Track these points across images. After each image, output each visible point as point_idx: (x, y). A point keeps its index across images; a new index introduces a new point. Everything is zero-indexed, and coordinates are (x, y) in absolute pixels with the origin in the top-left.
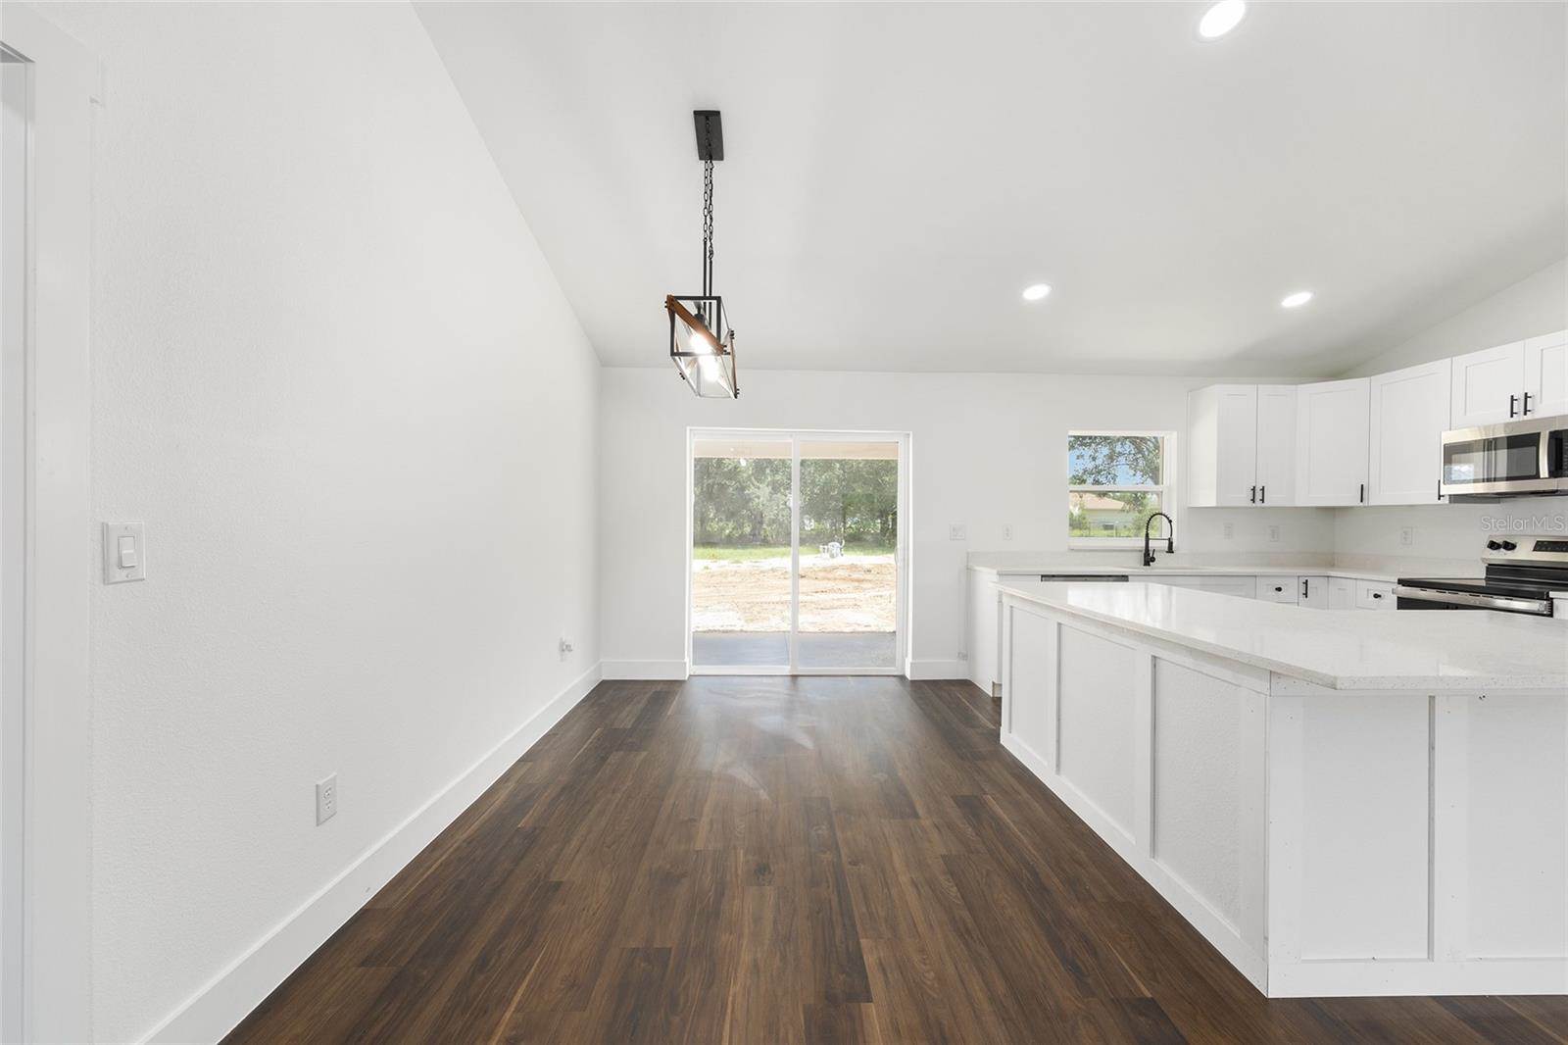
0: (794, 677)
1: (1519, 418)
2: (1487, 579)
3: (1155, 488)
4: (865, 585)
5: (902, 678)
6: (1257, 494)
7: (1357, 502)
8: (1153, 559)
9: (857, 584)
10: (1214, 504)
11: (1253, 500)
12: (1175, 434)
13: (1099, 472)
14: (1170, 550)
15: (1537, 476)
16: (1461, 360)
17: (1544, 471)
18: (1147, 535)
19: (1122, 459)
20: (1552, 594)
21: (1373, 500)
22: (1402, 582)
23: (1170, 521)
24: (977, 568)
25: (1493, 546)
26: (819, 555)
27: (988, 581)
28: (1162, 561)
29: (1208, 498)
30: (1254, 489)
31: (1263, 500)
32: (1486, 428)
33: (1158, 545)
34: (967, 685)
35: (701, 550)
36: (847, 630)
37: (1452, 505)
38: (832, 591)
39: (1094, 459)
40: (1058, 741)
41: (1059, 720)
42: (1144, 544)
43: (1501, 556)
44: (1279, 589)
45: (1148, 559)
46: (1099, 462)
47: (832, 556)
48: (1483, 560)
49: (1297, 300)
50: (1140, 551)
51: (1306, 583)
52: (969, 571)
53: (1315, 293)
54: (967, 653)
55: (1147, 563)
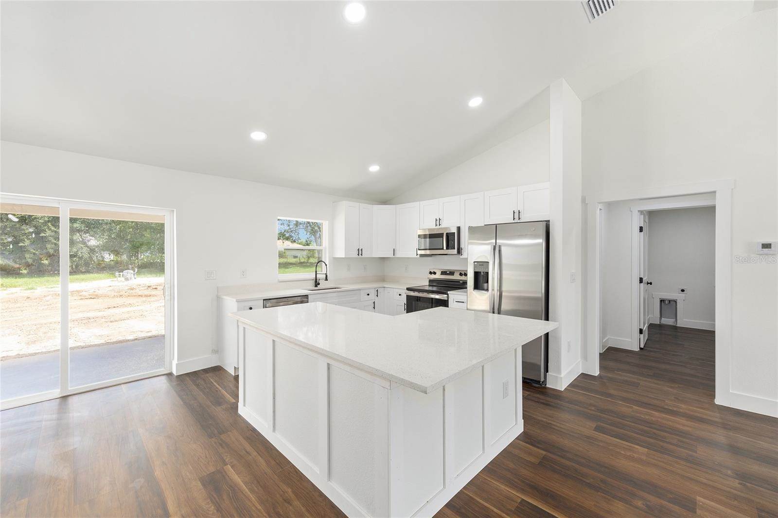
0: (65, 398)
1: (438, 227)
2: (430, 286)
3: (318, 248)
4: (152, 299)
5: (170, 375)
6: (360, 252)
7: (392, 256)
8: (319, 284)
9: (144, 299)
10: (344, 257)
11: (358, 255)
12: (327, 222)
13: (291, 232)
14: (326, 279)
15: (443, 249)
16: (423, 203)
17: (445, 248)
18: (316, 272)
19: (301, 226)
20: (449, 292)
21: (398, 255)
22: (408, 289)
23: (326, 265)
24: (225, 297)
25: (431, 273)
26: (116, 279)
27: (230, 304)
28: (323, 284)
29: (341, 253)
30: (358, 250)
31: (362, 254)
32: (429, 230)
33: (321, 276)
34: (217, 370)
36: (131, 337)
37: (421, 258)
38: (124, 306)
39: (289, 226)
40: (274, 412)
41: (274, 398)
42: (315, 277)
43: (433, 277)
44: (368, 295)
45: (317, 284)
46: (291, 227)
47: (127, 279)
48: (428, 278)
49: (374, 168)
50: (313, 280)
51: (377, 291)
52: (218, 298)
53: (380, 167)
54: (218, 350)
55: (316, 286)
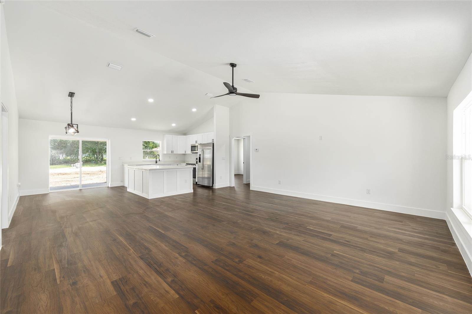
0: (81, 190)
5: (108, 187)
6: (172, 152)
7: (185, 153)
10: (166, 153)
14: (159, 161)
18: (156, 158)
23: (159, 156)
24: (124, 164)
27: (126, 167)
28: (158, 162)
33: (158, 160)
34: (123, 187)
35: (51, 166)
42: (156, 160)
45: (156, 162)
49: (174, 125)
52: (122, 165)
53: (176, 124)
54: (123, 181)
55: (156, 163)
